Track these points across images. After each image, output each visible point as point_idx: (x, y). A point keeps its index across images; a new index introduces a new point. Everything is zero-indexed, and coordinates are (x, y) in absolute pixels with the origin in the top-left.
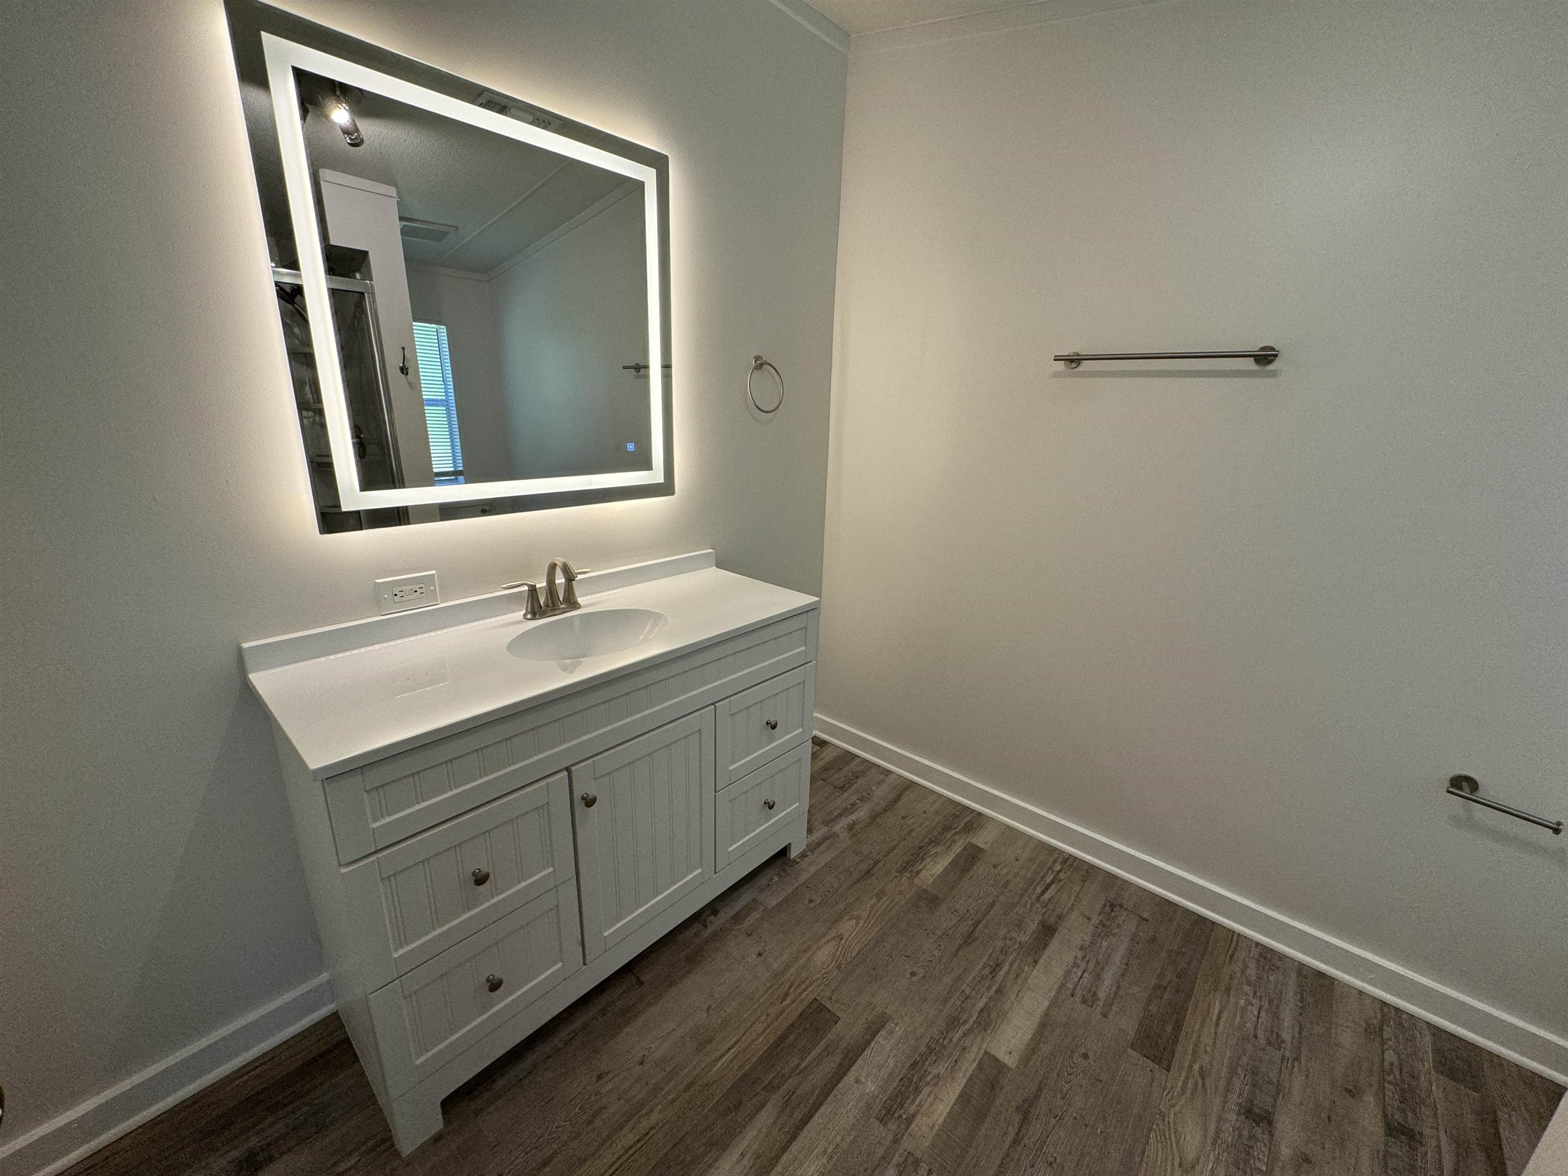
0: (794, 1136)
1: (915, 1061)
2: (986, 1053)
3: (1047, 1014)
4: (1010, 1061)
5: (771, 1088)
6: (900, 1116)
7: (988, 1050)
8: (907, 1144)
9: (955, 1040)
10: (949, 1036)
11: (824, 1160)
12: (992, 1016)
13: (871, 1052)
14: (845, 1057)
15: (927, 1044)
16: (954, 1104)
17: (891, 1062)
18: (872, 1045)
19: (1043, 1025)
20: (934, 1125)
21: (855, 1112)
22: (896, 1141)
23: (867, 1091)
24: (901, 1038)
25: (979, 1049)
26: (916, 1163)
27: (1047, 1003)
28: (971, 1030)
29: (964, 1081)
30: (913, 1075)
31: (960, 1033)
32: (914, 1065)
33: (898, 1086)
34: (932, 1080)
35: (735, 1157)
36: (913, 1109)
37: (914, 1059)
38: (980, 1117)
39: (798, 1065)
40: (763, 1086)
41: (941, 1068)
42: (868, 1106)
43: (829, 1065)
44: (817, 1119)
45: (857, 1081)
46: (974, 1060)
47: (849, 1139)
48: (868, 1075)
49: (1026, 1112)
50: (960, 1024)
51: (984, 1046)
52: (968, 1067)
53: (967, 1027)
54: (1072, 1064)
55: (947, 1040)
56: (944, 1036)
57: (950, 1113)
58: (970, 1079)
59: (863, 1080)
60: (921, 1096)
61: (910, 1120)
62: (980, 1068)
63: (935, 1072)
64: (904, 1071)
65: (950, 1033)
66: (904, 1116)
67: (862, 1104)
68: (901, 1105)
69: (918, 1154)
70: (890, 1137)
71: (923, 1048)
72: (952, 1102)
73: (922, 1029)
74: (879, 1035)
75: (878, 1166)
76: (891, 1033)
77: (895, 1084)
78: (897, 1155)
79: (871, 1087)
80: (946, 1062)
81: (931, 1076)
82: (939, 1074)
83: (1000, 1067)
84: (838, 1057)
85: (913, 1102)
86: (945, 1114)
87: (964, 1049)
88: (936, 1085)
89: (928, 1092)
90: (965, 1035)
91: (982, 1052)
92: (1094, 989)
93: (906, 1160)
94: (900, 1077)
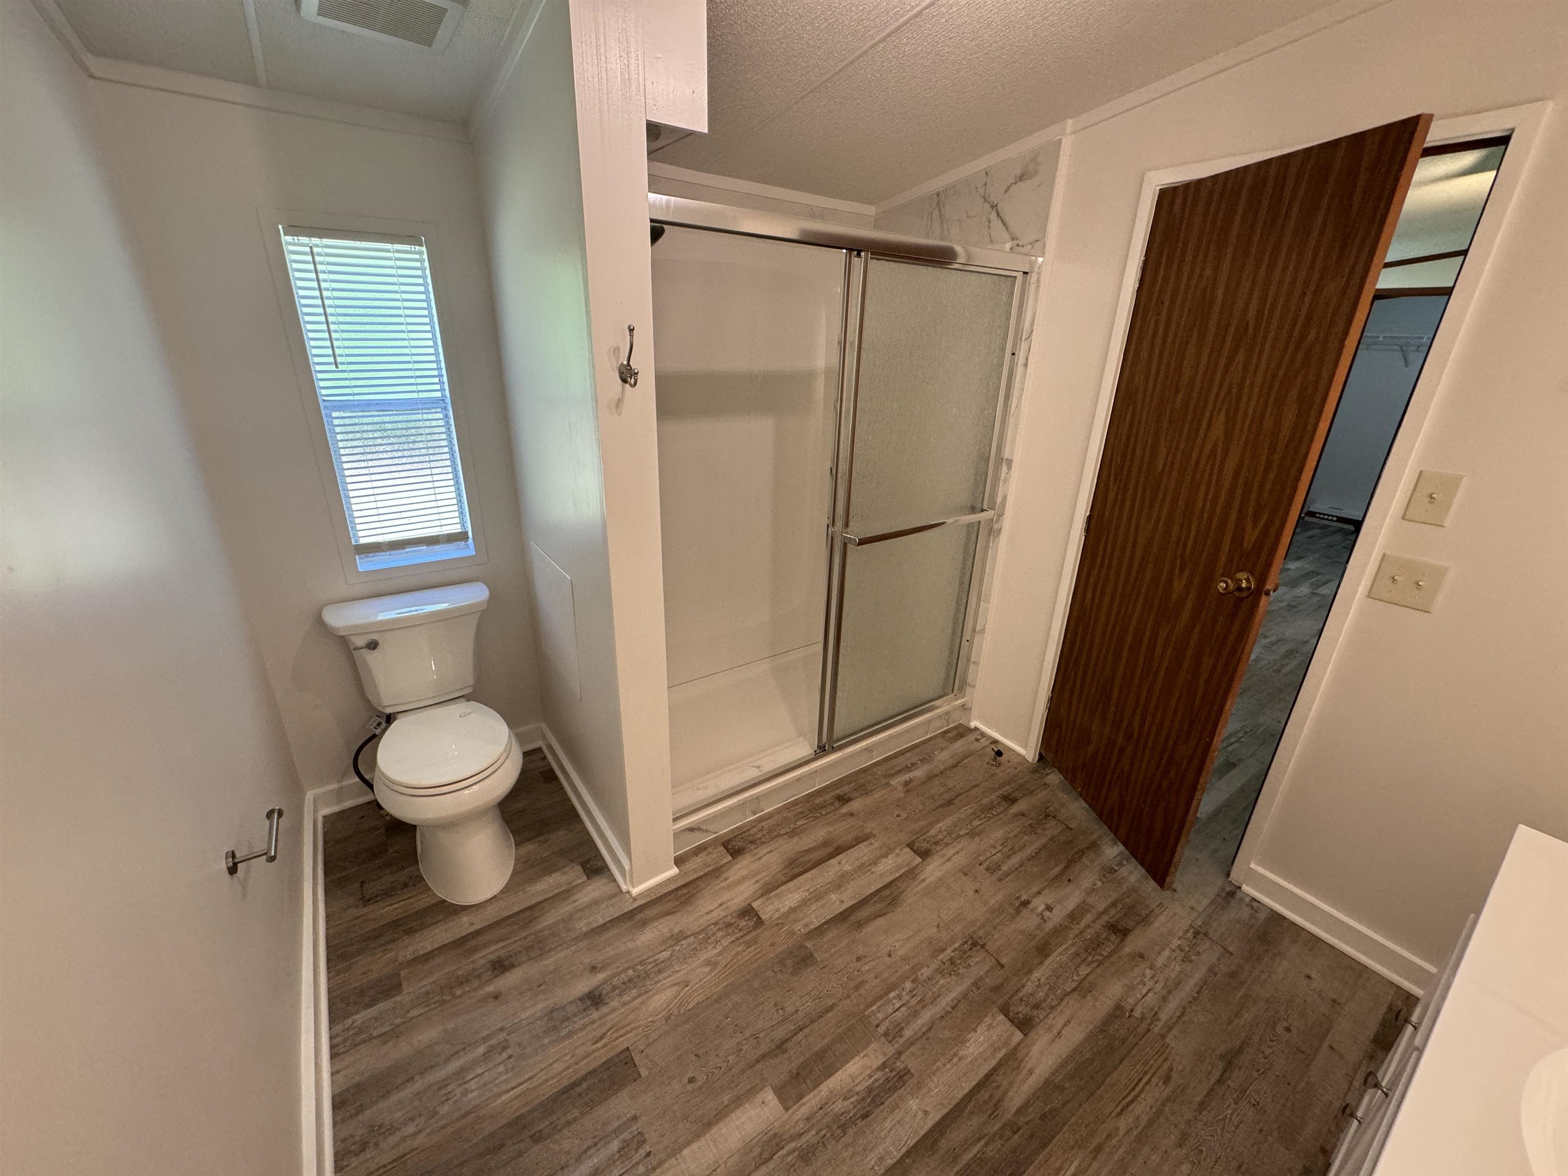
0: (988, 1076)
1: (863, 1119)
2: (787, 1109)
3: (697, 1136)
4: (769, 1095)
5: (1013, 1127)
6: (891, 1071)
7: (784, 1111)
8: (891, 1050)
9: (813, 1133)
10: (817, 1138)
11: (961, 1053)
12: (759, 1150)
13: (907, 1141)
14: (936, 1141)
15: (844, 1136)
16: (839, 1069)
17: (888, 1124)
18: (904, 1150)
19: (709, 1125)
20: (863, 1057)
21: (931, 1085)
22: (900, 1053)
23: (918, 1100)
24: (871, 1150)
25: (793, 1113)
26: (886, 1034)
27: (686, 1152)
28: (792, 1139)
29: (821, 1087)
30: (869, 1105)
31: (805, 1138)
32: (865, 1116)
33: (887, 1098)
34: (852, 1096)
35: (1037, 1071)
36: (879, 1074)
37: (864, 1122)
38: (820, 1055)
39: (986, 1144)
40: (1021, 1132)
41: (839, 1106)
42: (919, 1085)
43: (955, 1136)
44: (967, 1087)
45: (926, 1113)
46: (803, 1104)
47: (939, 1064)
48: (915, 1116)
49: (781, 1047)
50: (800, 1149)
51: (786, 1116)
52: (812, 1101)
53: (792, 1145)
54: (710, 1076)
55: (823, 1133)
56: (823, 1140)
57: (848, 1062)
58: (815, 1087)
59: (920, 1113)
60: (867, 1084)
61: (883, 1066)
62: (801, 1096)
63: (847, 1103)
64: (877, 1111)
65: (816, 1141)
66: (887, 1070)
67: (924, 1090)
68: (887, 1080)
69: (883, 1039)
70: (903, 1058)
71: (851, 1131)
72: (840, 1071)
73: (845, 1154)
74: (895, 1160)
75: (917, 1039)
76: (881, 1159)
77: (890, 1099)
78: (900, 1043)
79: (914, 1104)
80: (831, 1110)
81: (853, 1100)
82: (843, 1100)
83: (780, 1093)
84: (943, 1144)
85: (876, 1081)
86: (851, 1063)
87: (808, 1119)
88: (850, 1091)
89: (860, 1086)
90: (800, 1135)
91: (791, 1111)
92: (617, 1156)
93: (894, 1038)
94: (882, 1107)
